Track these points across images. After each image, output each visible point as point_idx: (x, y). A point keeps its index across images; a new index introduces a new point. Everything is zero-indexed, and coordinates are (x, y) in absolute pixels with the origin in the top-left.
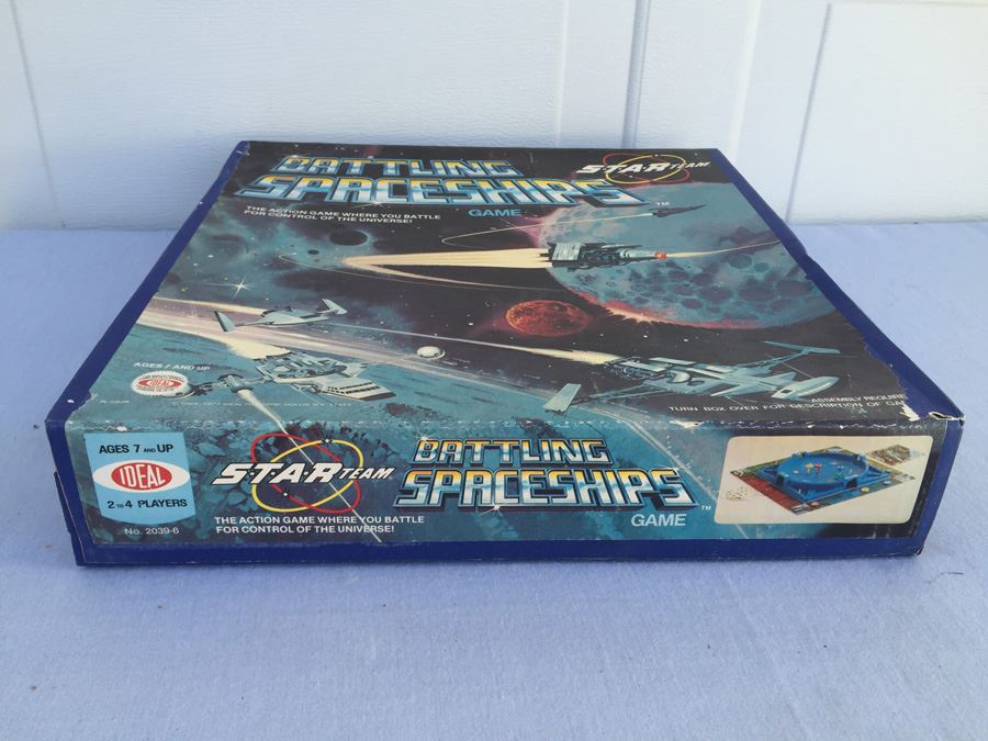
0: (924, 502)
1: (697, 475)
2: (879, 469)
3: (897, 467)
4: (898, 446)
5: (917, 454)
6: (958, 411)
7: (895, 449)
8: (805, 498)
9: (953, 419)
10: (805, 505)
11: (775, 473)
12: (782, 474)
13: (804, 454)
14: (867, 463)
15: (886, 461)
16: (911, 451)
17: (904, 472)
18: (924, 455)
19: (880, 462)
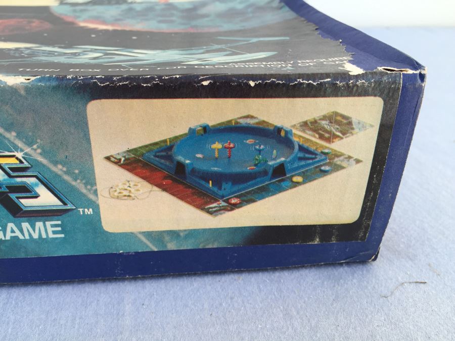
0: (375, 194)
1: (56, 163)
2: (312, 148)
3: (337, 146)
4: (336, 114)
5: (363, 127)
6: (417, 63)
7: (333, 118)
8: (221, 193)
9: (410, 72)
10: (224, 204)
11: (169, 158)
12: (180, 158)
13: (205, 129)
14: (295, 139)
15: (321, 137)
16: (354, 120)
17: (347, 153)
18: (372, 126)
19: (312, 138)
